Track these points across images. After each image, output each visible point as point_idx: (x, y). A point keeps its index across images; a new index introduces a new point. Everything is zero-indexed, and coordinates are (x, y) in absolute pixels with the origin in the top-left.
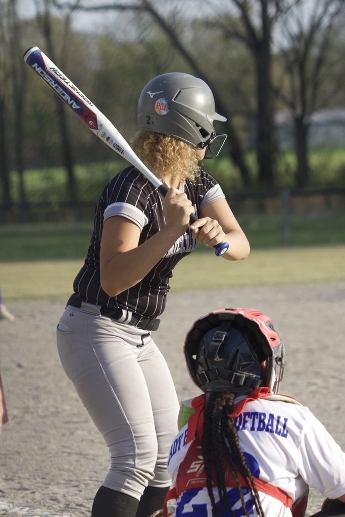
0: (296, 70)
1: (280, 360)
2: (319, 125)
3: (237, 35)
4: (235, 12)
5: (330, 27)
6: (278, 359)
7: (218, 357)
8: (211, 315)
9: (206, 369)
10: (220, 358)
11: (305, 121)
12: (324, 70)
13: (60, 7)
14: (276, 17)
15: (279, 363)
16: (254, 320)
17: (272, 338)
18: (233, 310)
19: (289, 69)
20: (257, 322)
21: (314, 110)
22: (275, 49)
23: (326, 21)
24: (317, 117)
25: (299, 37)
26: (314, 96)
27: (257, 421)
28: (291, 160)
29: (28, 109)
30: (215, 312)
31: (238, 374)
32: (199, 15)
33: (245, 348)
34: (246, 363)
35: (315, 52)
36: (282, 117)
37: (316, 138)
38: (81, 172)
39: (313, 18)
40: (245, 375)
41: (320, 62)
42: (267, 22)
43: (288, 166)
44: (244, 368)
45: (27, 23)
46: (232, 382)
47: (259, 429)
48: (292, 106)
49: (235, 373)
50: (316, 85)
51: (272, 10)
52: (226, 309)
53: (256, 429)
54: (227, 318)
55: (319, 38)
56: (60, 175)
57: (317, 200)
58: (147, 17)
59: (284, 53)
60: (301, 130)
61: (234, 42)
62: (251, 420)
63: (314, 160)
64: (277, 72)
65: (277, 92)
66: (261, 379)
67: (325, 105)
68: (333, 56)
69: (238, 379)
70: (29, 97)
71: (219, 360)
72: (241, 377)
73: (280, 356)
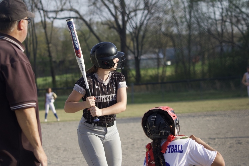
0: (135, 39)
1: (178, 124)
2: (143, 59)
3: (113, 27)
4: (113, 19)
5: (147, 23)
6: (177, 124)
7: (153, 126)
8: (150, 111)
9: (150, 130)
10: (154, 126)
11: (139, 58)
12: (145, 40)
13: (49, 18)
14: (127, 21)
15: (178, 125)
16: (166, 110)
17: (173, 116)
18: (157, 108)
19: (132, 40)
20: (167, 111)
21: (141, 55)
22: (127, 32)
23: (145, 22)
24: (143, 57)
25: (136, 28)
26: (142, 49)
27: (171, 149)
28: (134, 72)
29: (38, 56)
30: (151, 109)
31: (161, 131)
32: (100, 20)
33: (163, 121)
34: (164, 127)
35: (141, 33)
36: (130, 57)
37: (143, 64)
38: (57, 78)
39: (141, 20)
40: (164, 132)
41: (144, 37)
42: (124, 23)
43: (133, 75)
44: (164, 129)
45: (37, 24)
46: (160, 135)
47: (172, 152)
48: (134, 53)
49: (160, 131)
50: (142, 45)
51: (126, 18)
52: (155, 108)
53: (170, 152)
54: (156, 111)
55: (143, 28)
56: (50, 79)
57: (143, 87)
58: (81, 21)
59: (131, 33)
60: (137, 62)
61: (112, 29)
62: (169, 149)
63: (142, 72)
64: (128, 41)
65: (128, 48)
66: (170, 132)
67: (145, 53)
68: (148, 35)
69: (161, 133)
70: (38, 51)
71: (154, 127)
72: (163, 132)
73: (178, 122)
